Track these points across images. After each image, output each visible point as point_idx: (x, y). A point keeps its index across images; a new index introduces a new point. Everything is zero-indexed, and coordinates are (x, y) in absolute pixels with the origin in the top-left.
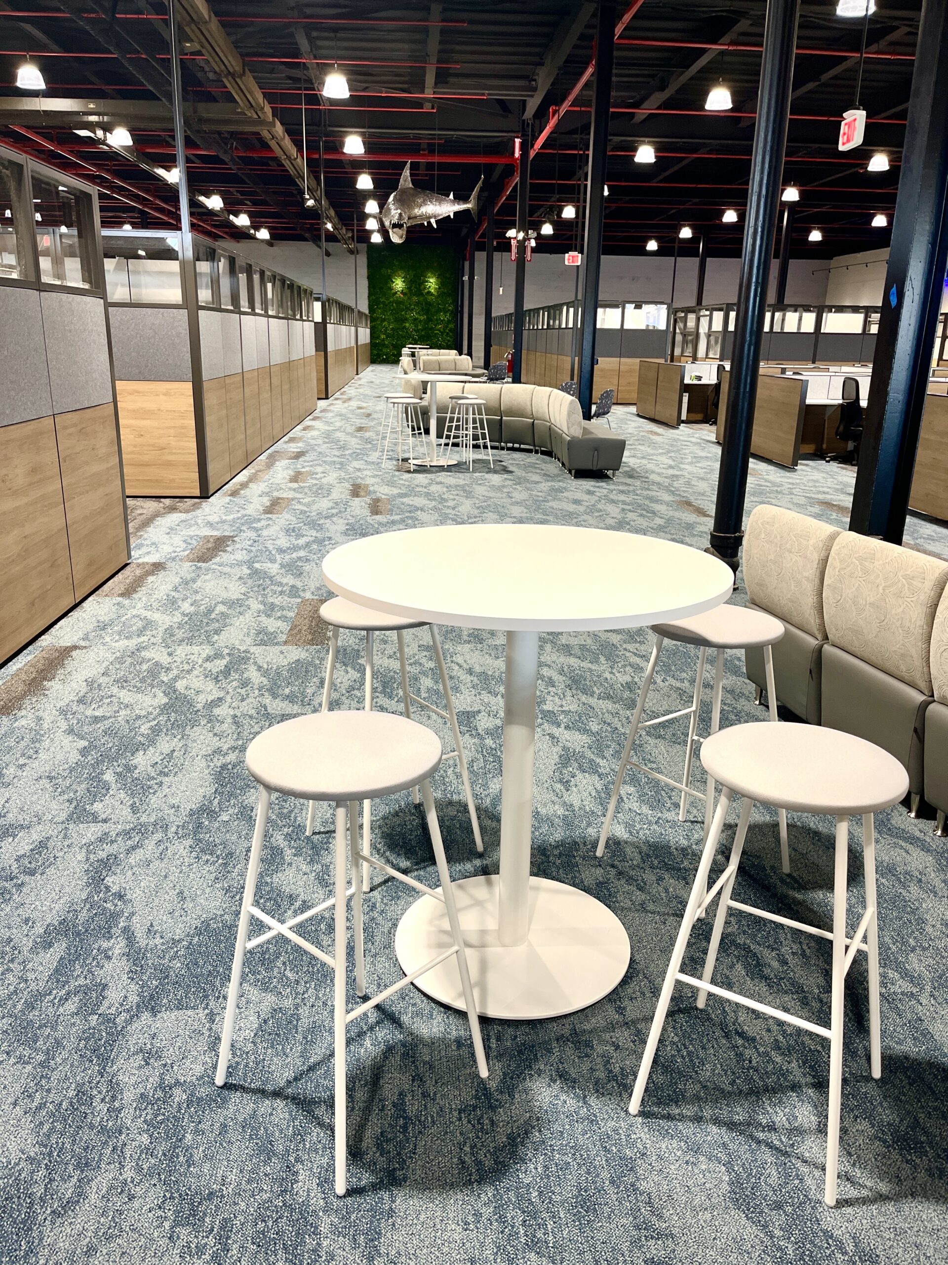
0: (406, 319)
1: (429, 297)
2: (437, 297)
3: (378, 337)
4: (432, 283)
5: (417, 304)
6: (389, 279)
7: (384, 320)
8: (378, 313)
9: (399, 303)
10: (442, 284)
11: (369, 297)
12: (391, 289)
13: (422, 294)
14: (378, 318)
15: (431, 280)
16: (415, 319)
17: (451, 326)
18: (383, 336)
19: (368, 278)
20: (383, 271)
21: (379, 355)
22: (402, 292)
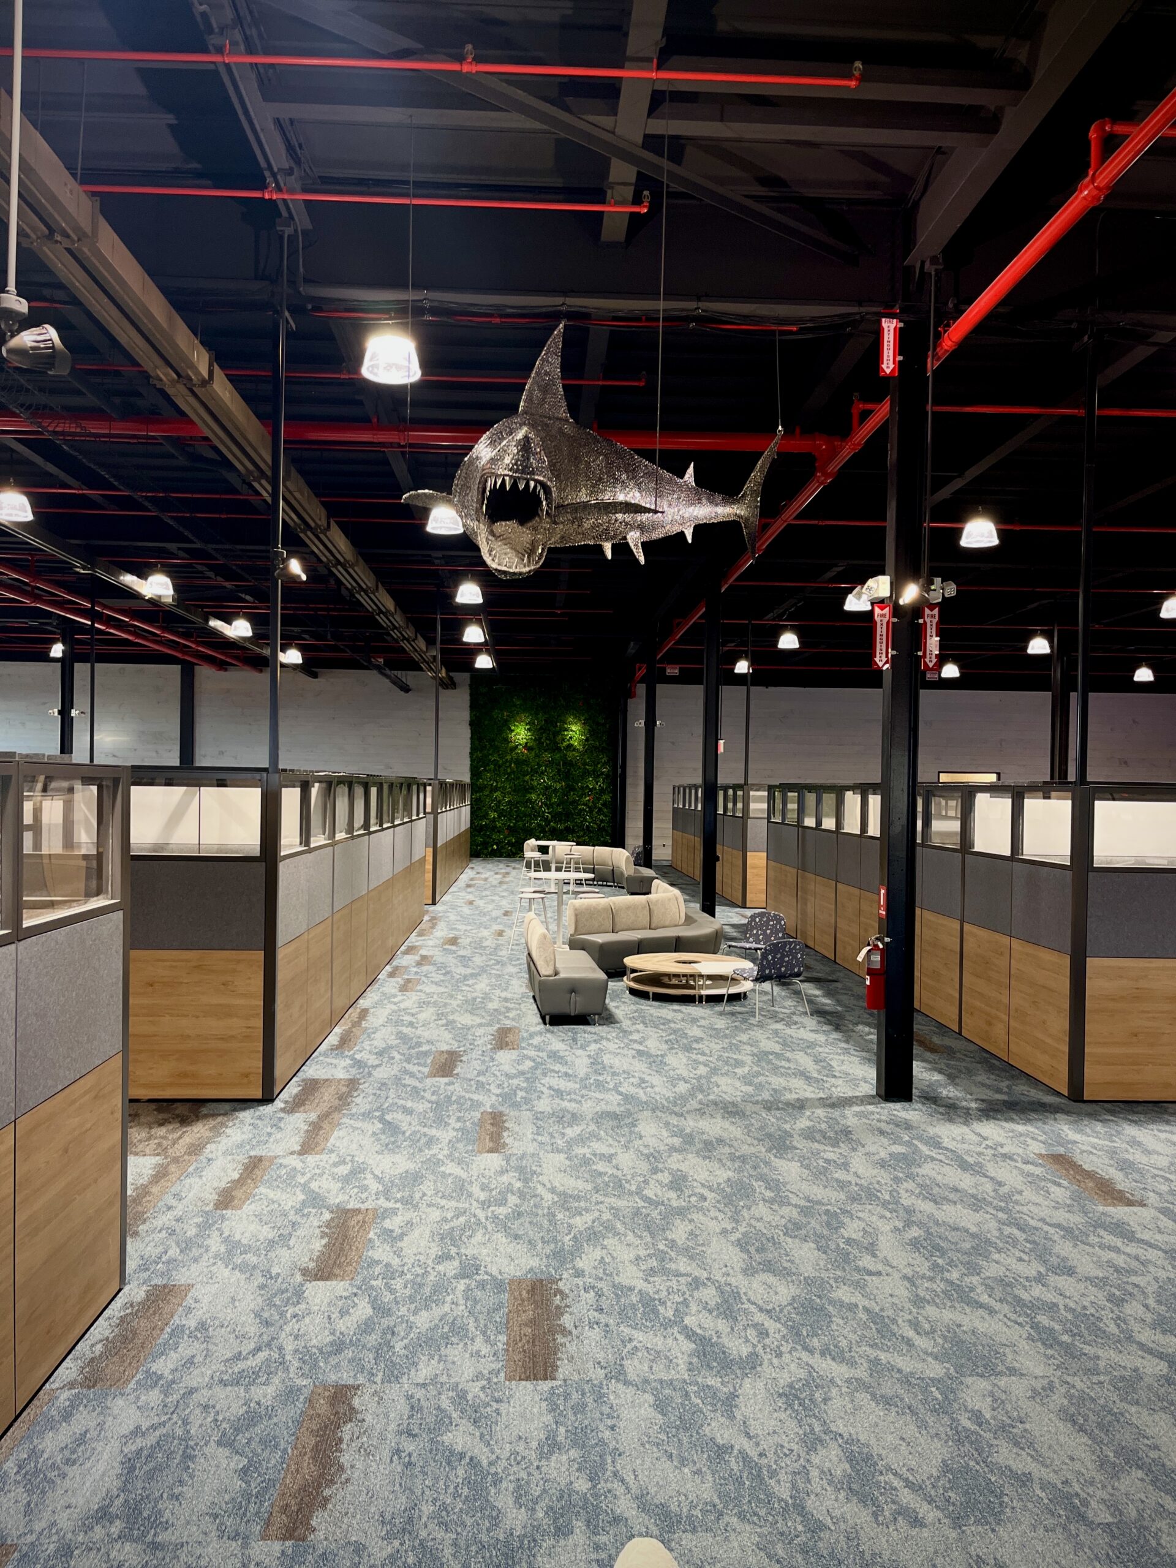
0: (533, 788)
1: (570, 754)
2: (582, 754)
3: (486, 816)
4: (575, 732)
5: (550, 764)
6: (505, 726)
7: (496, 789)
8: (487, 779)
9: (520, 762)
10: (592, 732)
11: (471, 754)
12: (507, 741)
13: (559, 749)
14: (485, 787)
15: (574, 728)
16: (547, 788)
17: (607, 797)
18: (492, 815)
19: (471, 724)
20: (495, 713)
21: (485, 844)
22: (526, 746)
